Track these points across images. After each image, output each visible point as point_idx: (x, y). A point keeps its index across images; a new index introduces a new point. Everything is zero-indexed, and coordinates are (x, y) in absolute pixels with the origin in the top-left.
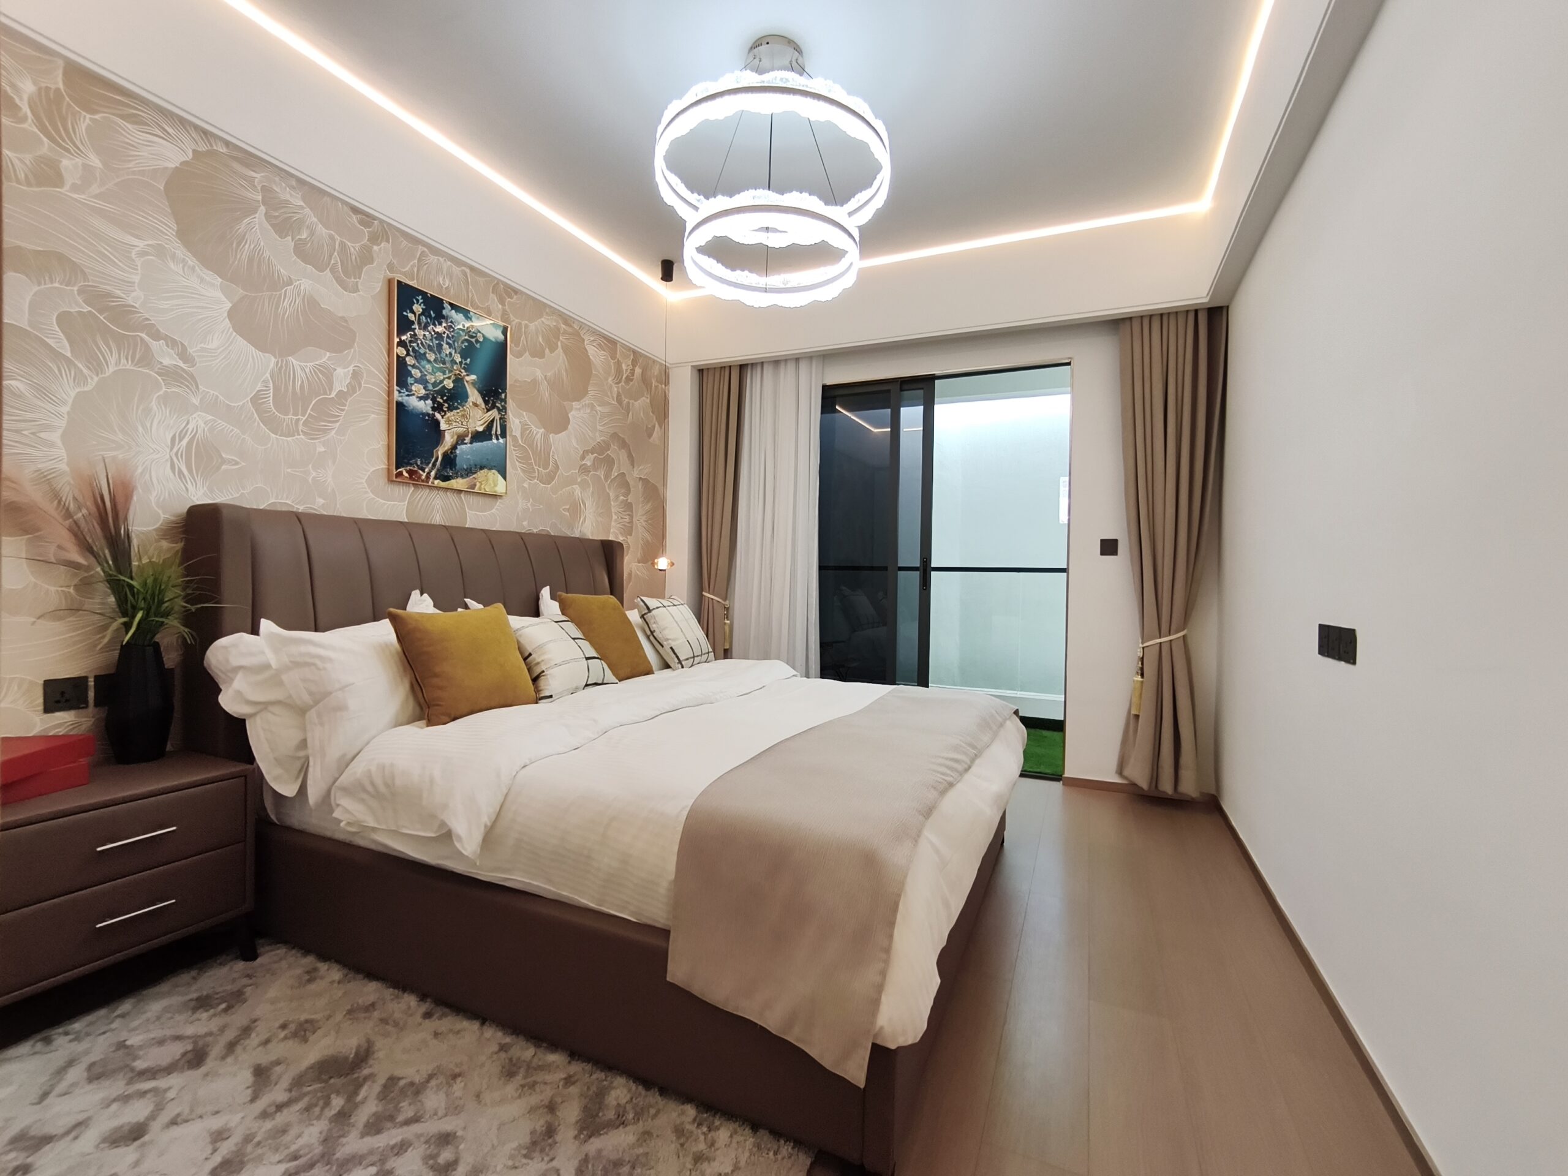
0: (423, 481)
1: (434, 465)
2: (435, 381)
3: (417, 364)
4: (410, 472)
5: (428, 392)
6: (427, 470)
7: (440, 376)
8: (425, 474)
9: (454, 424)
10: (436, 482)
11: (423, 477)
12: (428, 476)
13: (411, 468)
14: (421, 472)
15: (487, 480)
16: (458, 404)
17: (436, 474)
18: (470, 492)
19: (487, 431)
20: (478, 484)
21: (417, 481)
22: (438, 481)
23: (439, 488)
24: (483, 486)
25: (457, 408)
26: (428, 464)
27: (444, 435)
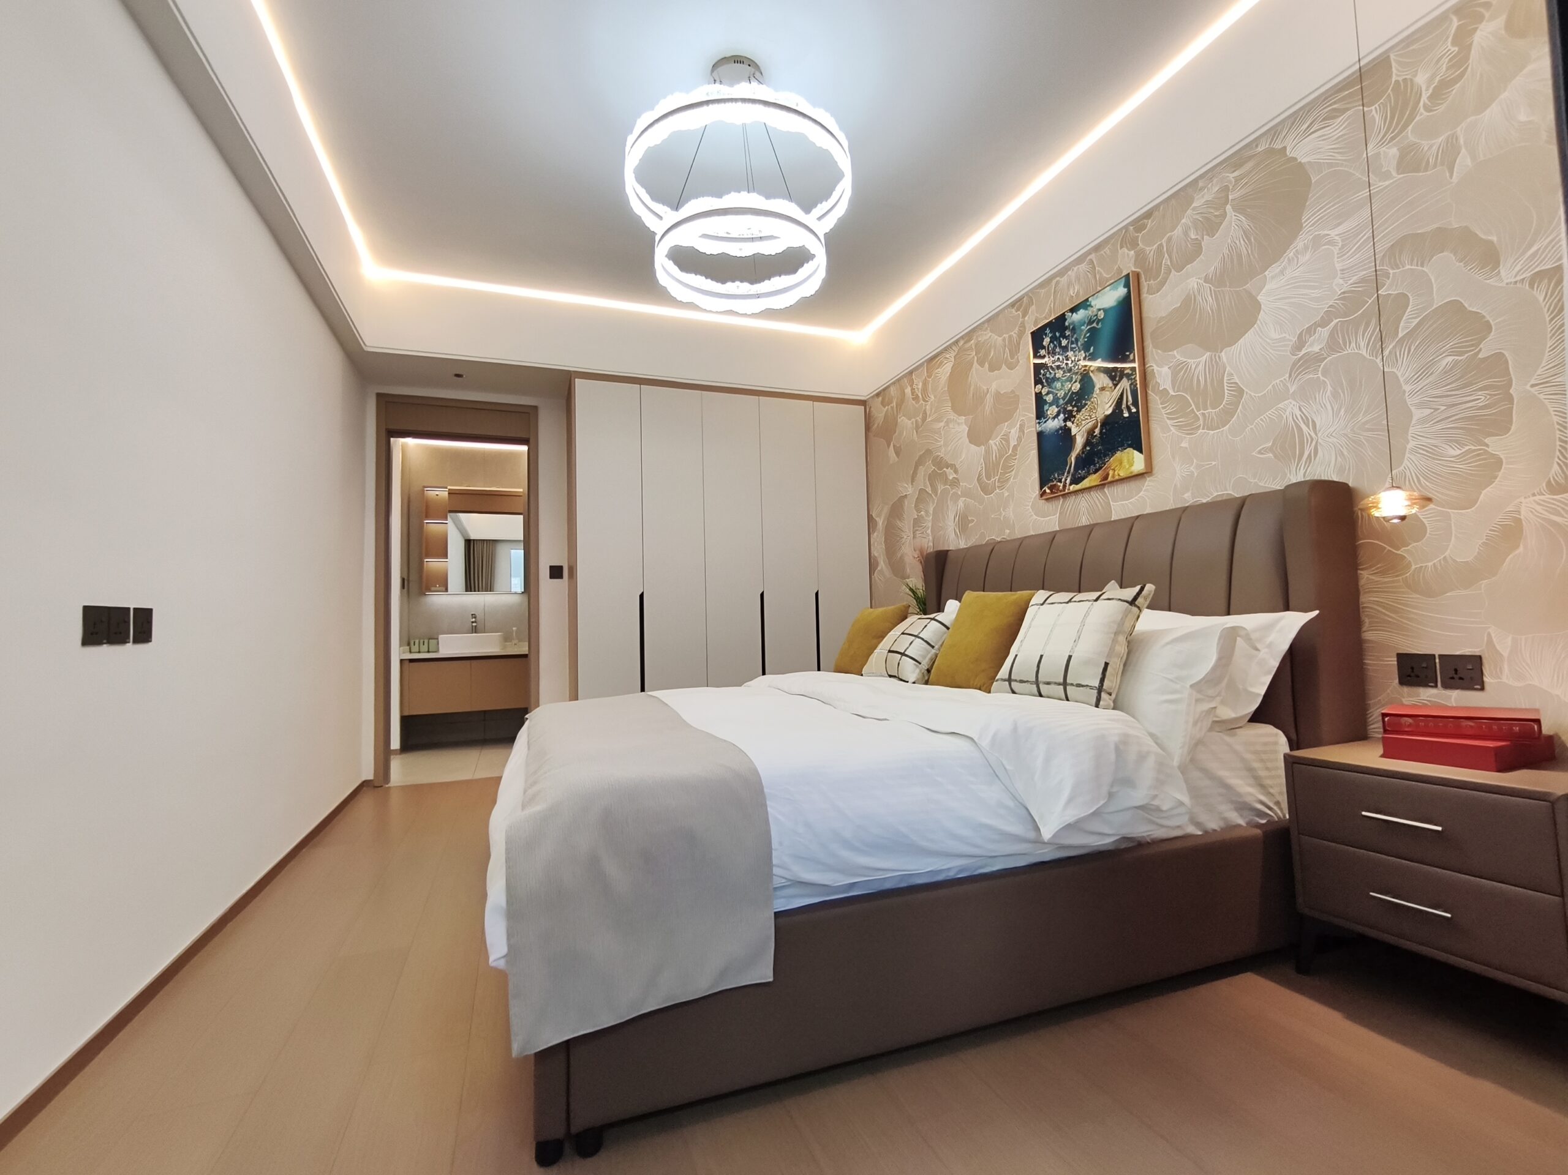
0: (1061, 491)
1: (1069, 472)
2: (1065, 393)
3: (1050, 390)
4: (1050, 488)
5: (1059, 408)
6: (1063, 480)
7: (1068, 385)
8: (1062, 485)
9: (1083, 422)
10: (1072, 488)
11: (1061, 488)
12: (1064, 486)
13: (1052, 484)
14: (1059, 484)
15: (1121, 463)
16: (1086, 400)
17: (1071, 480)
18: (1105, 483)
19: (1116, 409)
20: (1111, 473)
21: (1056, 493)
22: (1073, 485)
23: (1076, 492)
24: (1116, 473)
25: (1086, 404)
26: (1063, 474)
27: (1076, 438)
